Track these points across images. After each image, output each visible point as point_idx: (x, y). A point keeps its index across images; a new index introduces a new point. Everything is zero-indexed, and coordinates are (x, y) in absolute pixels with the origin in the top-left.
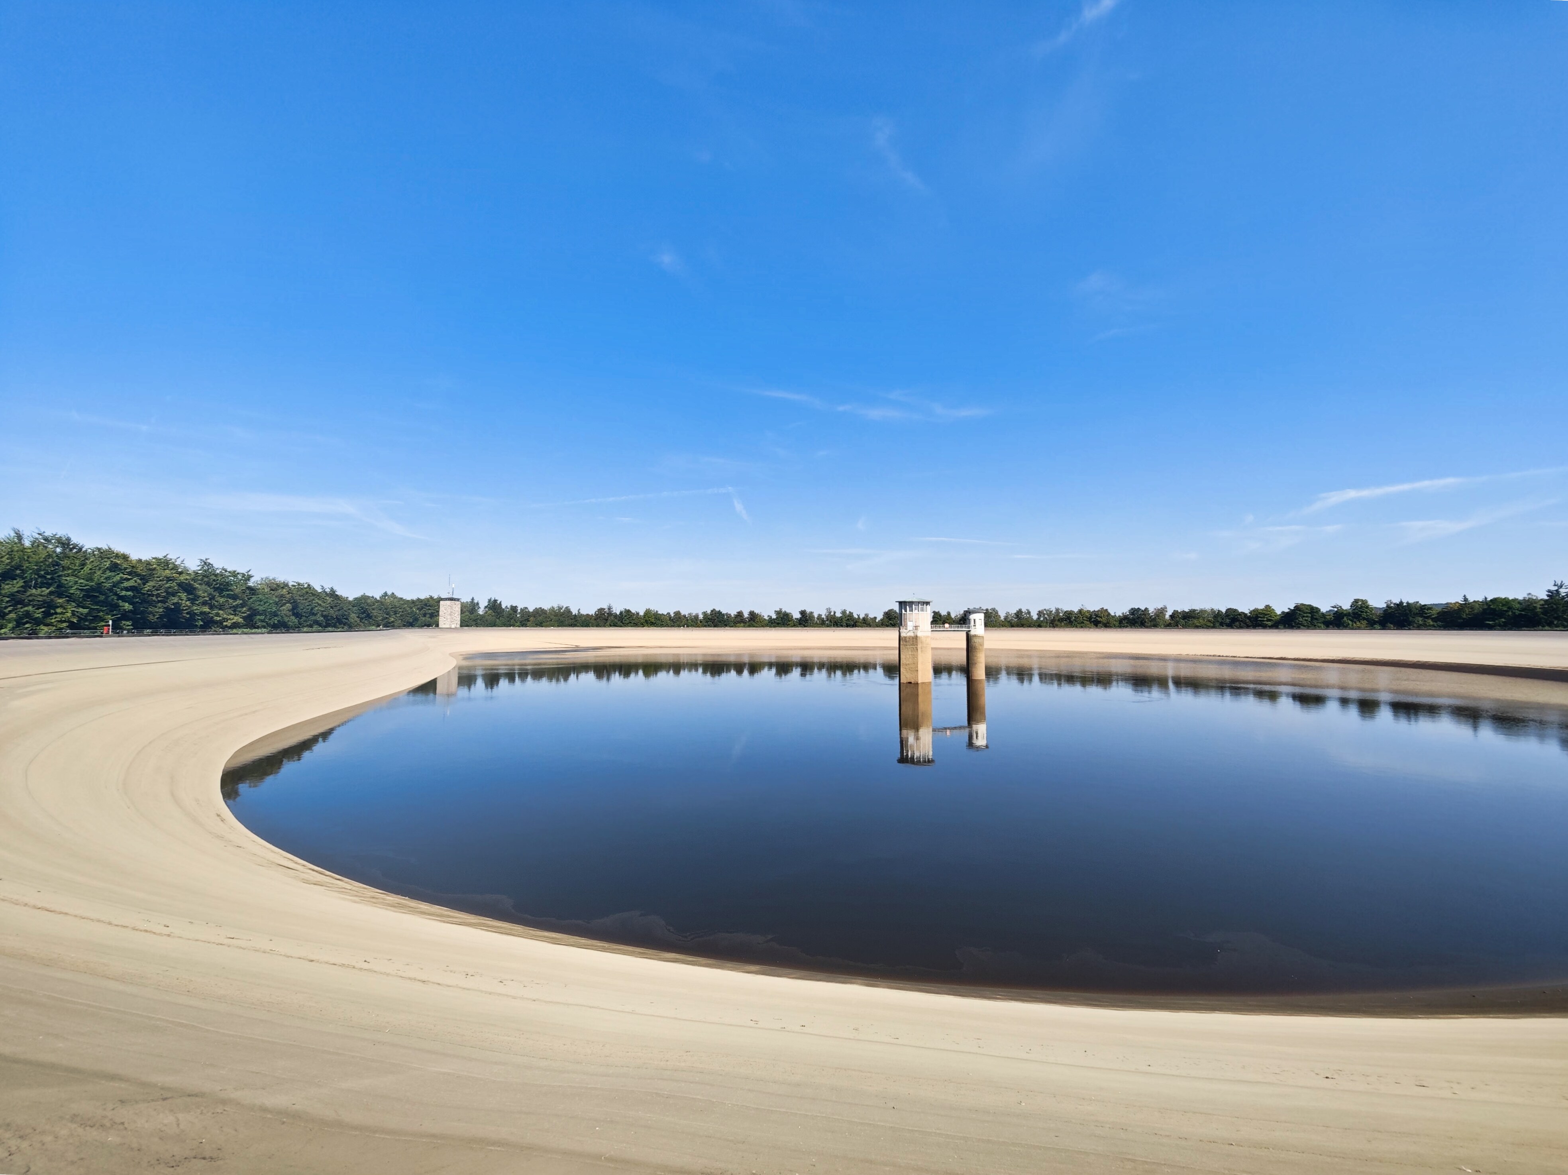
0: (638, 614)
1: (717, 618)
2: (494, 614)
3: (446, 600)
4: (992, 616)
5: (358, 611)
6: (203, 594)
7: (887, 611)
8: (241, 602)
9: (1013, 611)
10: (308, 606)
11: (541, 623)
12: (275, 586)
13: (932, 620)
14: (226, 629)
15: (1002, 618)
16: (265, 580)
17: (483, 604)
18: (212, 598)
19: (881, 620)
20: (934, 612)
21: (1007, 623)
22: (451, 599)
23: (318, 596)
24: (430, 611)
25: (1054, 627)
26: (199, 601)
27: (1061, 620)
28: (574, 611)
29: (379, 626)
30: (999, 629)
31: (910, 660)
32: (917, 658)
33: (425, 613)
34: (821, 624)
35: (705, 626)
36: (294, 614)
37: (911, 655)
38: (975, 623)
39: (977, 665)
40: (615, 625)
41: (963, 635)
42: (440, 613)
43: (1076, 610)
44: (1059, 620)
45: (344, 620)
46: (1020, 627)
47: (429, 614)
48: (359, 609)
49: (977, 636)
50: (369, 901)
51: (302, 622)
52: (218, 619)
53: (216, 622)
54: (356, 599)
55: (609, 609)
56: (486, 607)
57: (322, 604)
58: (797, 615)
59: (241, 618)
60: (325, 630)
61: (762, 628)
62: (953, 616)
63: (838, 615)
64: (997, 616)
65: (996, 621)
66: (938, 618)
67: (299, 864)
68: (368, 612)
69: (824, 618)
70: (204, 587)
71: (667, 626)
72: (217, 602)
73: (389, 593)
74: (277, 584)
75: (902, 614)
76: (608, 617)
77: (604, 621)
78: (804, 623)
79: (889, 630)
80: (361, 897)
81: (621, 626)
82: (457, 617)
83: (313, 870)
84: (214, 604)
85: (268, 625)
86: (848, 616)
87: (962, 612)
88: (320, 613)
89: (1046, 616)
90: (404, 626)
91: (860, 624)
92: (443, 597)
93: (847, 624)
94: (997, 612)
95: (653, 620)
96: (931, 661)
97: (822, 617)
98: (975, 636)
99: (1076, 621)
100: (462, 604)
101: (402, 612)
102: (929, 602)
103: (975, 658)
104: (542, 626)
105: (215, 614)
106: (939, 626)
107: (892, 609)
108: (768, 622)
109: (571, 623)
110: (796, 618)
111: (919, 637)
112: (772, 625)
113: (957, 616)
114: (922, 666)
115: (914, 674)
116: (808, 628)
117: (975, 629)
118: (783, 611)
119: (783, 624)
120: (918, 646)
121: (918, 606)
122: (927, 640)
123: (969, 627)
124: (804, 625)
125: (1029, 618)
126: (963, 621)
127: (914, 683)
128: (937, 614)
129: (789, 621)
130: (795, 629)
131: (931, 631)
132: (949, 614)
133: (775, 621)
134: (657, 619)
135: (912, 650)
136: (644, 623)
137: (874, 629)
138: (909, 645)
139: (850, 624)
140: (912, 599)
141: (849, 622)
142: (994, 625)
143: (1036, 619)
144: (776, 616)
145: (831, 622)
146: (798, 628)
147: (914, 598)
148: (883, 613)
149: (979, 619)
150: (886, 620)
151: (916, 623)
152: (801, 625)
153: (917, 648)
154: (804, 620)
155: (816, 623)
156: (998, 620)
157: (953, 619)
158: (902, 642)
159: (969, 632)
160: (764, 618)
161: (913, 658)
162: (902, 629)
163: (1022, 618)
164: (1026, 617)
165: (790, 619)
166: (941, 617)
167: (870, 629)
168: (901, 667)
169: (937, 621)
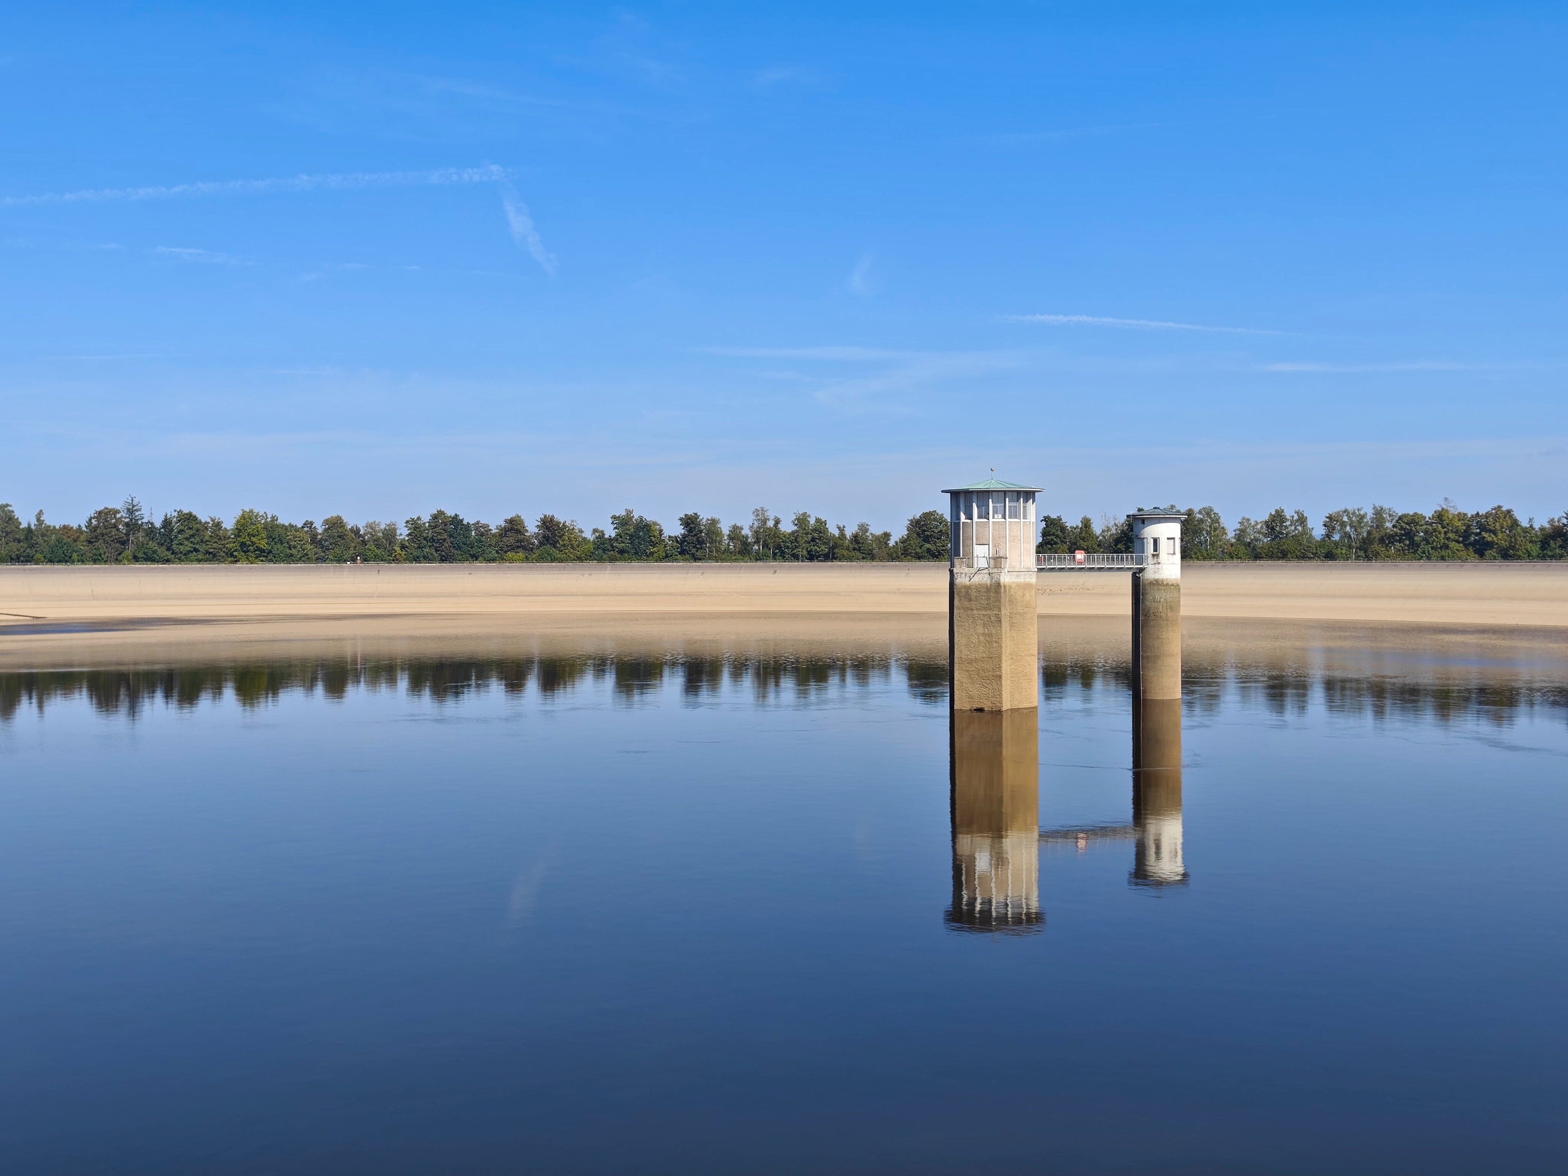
0: (218, 525)
1: (451, 536)
4: (1202, 530)
7: (917, 517)
9: (1260, 515)
13: (1040, 540)
15: (1231, 535)
19: (903, 541)
20: (1046, 519)
21: (1242, 548)
25: (1368, 558)
27: (1387, 540)
28: (26, 519)
30: (1221, 564)
31: (981, 648)
32: (999, 642)
34: (739, 552)
35: (416, 559)
37: (984, 634)
38: (1155, 549)
39: (1160, 662)
40: (150, 558)
41: (1125, 581)
43: (1428, 512)
44: (1381, 540)
46: (1279, 558)
49: (1162, 584)
55: (131, 511)
58: (673, 529)
61: (578, 564)
62: (1097, 529)
63: (787, 527)
64: (1215, 529)
65: (1212, 544)
66: (1057, 536)
69: (747, 537)
71: (305, 558)
75: (959, 523)
76: (127, 534)
77: (118, 545)
78: (694, 550)
79: (925, 567)
81: (168, 561)
86: (815, 530)
87: (1122, 519)
89: (1348, 528)
91: (845, 553)
93: (809, 552)
94: (1216, 520)
95: (264, 542)
96: (1036, 652)
97: (743, 532)
98: (1157, 583)
99: (1428, 543)
102: (1034, 492)
103: (1156, 644)
106: (1061, 558)
107: (935, 511)
108: (594, 548)
109: (17, 553)
110: (672, 535)
111: (1005, 587)
112: (605, 556)
113: (1108, 531)
114: (1013, 667)
115: (990, 687)
116: (705, 564)
117: (1155, 564)
118: (636, 517)
119: (635, 553)
120: (1001, 611)
121: (1001, 503)
122: (1027, 597)
123: (1140, 560)
124: (693, 554)
125: (1302, 535)
126: (1124, 544)
127: (992, 711)
128: (1055, 524)
129: (652, 544)
130: (669, 566)
131: (1037, 570)
132: (1085, 524)
133: (612, 546)
134: (273, 539)
135: (984, 623)
136: (236, 551)
137: (884, 566)
138: (977, 609)
139: (818, 552)
140: (987, 484)
141: (816, 547)
142: (1208, 555)
143: (1321, 537)
144: (617, 530)
145: (767, 547)
146: (679, 564)
147: (993, 481)
148: (909, 522)
149: (1168, 539)
150: (915, 541)
151: (998, 550)
152: (685, 555)
153: (997, 616)
154: (693, 543)
155: (727, 550)
156: (1220, 541)
157: (1098, 538)
158: (958, 602)
159: (1140, 572)
160: (583, 535)
161: (988, 645)
162: (959, 566)
163: (1285, 535)
164: (1294, 531)
165: (653, 539)
166: (1064, 533)
167: (873, 566)
168: (955, 668)
169: (1056, 543)
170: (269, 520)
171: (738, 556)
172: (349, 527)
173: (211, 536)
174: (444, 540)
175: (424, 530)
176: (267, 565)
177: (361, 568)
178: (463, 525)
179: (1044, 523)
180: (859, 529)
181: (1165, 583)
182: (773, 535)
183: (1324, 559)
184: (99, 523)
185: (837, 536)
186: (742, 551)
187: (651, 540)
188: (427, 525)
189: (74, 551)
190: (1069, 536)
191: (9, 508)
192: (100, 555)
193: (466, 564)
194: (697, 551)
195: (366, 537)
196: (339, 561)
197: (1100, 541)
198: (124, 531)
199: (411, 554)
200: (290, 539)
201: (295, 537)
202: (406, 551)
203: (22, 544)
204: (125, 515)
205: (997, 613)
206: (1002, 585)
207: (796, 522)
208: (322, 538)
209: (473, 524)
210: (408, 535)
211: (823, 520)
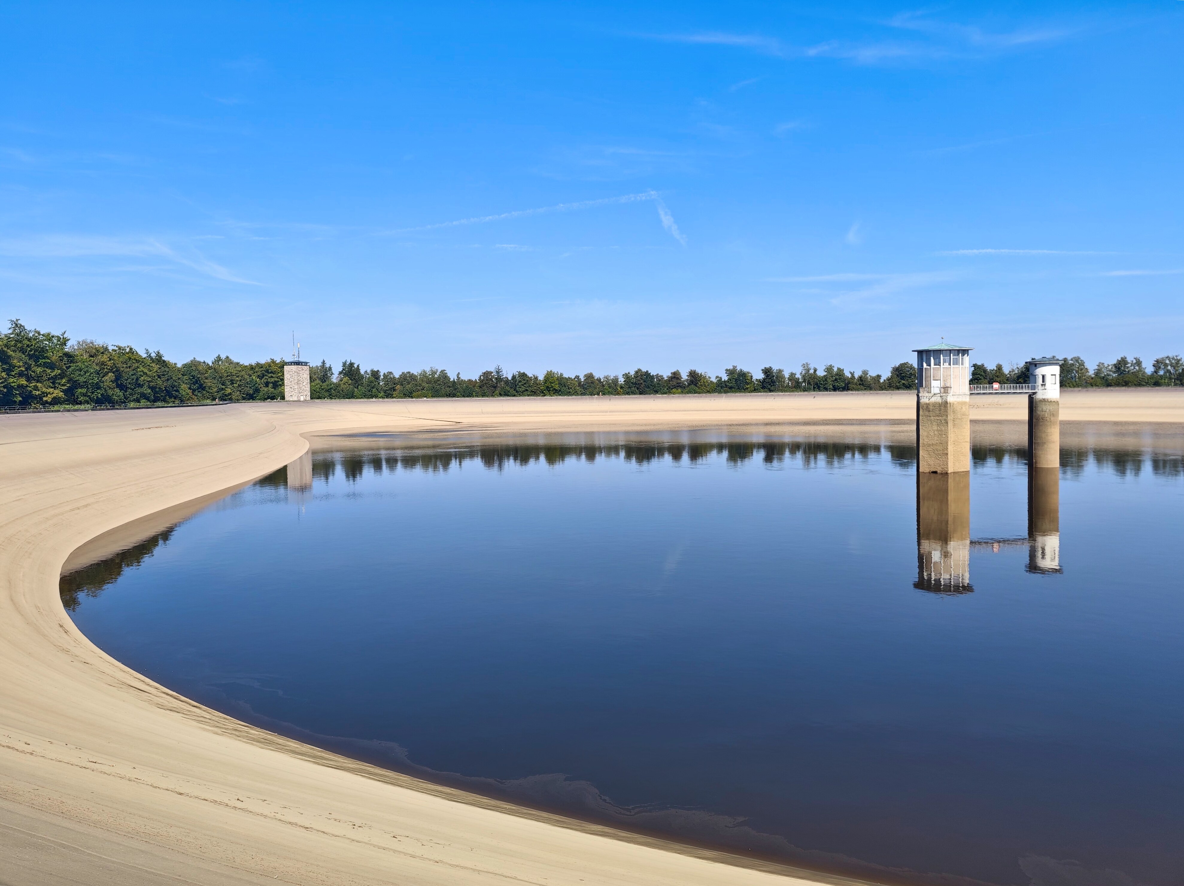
0: (536, 378)
1: (644, 381)
2: (350, 381)
3: (291, 365)
4: (1073, 370)
5: (189, 381)
6: (18, 364)
7: (897, 366)
8: (59, 371)
9: (1111, 360)
10: (132, 375)
11: (411, 393)
12: (94, 351)
13: (971, 377)
14: (47, 405)
15: (1091, 373)
16: (83, 344)
17: (337, 369)
18: (28, 368)
19: (888, 379)
20: (975, 366)
21: (1099, 381)
22: (298, 363)
23: (143, 362)
24: (273, 380)
26: (15, 372)
28: (453, 377)
29: (214, 399)
30: (1086, 389)
31: (936, 439)
32: (947, 436)
33: (267, 382)
34: (794, 387)
35: (628, 393)
36: (118, 386)
37: (937, 430)
38: (1043, 381)
39: (1046, 446)
40: (506, 394)
41: (1024, 400)
42: (285, 382)
45: (174, 392)
46: (1123, 386)
47: (272, 383)
48: (189, 379)
49: (1047, 402)
50: (231, 734)
51: (128, 395)
52: (37, 393)
53: (35, 397)
54: (185, 366)
55: (498, 372)
56: (340, 373)
57: (148, 373)
58: (758, 375)
59: (61, 391)
60: (153, 405)
61: (708, 394)
62: (1006, 370)
63: (821, 373)
64: (1082, 370)
65: (1079, 378)
66: (981, 375)
67: (151, 686)
68: (200, 382)
69: (799, 379)
70: (19, 354)
71: (576, 393)
72: (34, 372)
73: (223, 357)
74: (96, 348)
75: (923, 368)
76: (496, 383)
77: (493, 388)
78: (769, 386)
79: (900, 394)
80: (223, 728)
81: (514, 396)
82: (306, 386)
83: (168, 694)
84: (31, 374)
85: (92, 400)
86: (837, 375)
87: (1022, 364)
88: (147, 384)
89: (1169, 368)
90: (244, 399)
91: (854, 386)
92: (287, 360)
93: (833, 386)
94: (1082, 364)
95: (557, 386)
96: (969, 441)
97: (796, 376)
98: (1044, 401)
100: (311, 369)
101: (240, 381)
102: (968, 350)
103: (1043, 435)
104: (412, 397)
105: (33, 387)
106: (984, 387)
107: (907, 363)
108: (716, 387)
109: (449, 392)
110: (758, 379)
111: (950, 403)
112: (722, 390)
113: (1013, 371)
114: (955, 448)
115: (941, 459)
116: (776, 393)
117: (1043, 390)
118: (738, 370)
119: (738, 388)
120: (947, 417)
121: (948, 357)
122: (964, 409)
123: (1034, 388)
124: (769, 388)
125: (1138, 371)
126: (1023, 379)
127: (942, 473)
128: (980, 368)
129: (747, 383)
130: (756, 395)
131: (969, 394)
132: (999, 368)
133: (726, 385)
134: (561, 385)
135: (937, 424)
136: (545, 390)
137: (877, 393)
138: (934, 416)
139: (839, 386)
140: (940, 346)
141: (837, 384)
142: (1076, 384)
143: (1151, 373)
144: (728, 377)
145: (810, 384)
146: (761, 394)
147: (943, 344)
148: (892, 369)
149: (1052, 375)
150: (896, 379)
151: (946, 383)
152: (765, 389)
153: (945, 420)
154: (769, 382)
155: (788, 386)
156: (1085, 376)
157: (1007, 375)
158: (922, 413)
159: (1033, 395)
160: (711, 380)
161: (940, 436)
162: (922, 392)
163: (1127, 372)
164: (1133, 370)
165: (747, 381)
166: (985, 373)
167: (871, 394)
168: (920, 449)
169: (980, 379)
170: (559, 375)
171: (794, 389)
172: (596, 378)
173: (533, 384)
174: (641, 383)
175: (632, 379)
176: (559, 397)
177: (602, 398)
178: (651, 376)
179: (973, 368)
180: (862, 373)
181: (1049, 401)
182: (813, 377)
183: (1153, 386)
184: (484, 378)
185: (850, 377)
186: (796, 386)
187: (746, 382)
188: (633, 376)
189: (473, 391)
190: (988, 375)
191: (445, 372)
192: (485, 393)
193: (652, 395)
194: (771, 387)
195: (604, 383)
196: (591, 395)
197: (1008, 377)
198: (495, 382)
199: (626, 391)
200: (569, 384)
201: (571, 383)
202: (623, 389)
203: (451, 388)
204: (495, 374)
205: (945, 418)
206: (948, 402)
207: (826, 370)
208: (583, 384)
209: (655, 375)
210: (624, 381)
211: (842, 369)
